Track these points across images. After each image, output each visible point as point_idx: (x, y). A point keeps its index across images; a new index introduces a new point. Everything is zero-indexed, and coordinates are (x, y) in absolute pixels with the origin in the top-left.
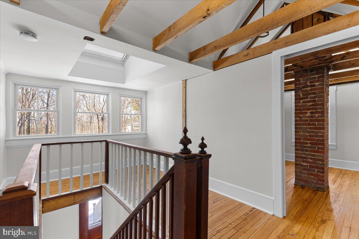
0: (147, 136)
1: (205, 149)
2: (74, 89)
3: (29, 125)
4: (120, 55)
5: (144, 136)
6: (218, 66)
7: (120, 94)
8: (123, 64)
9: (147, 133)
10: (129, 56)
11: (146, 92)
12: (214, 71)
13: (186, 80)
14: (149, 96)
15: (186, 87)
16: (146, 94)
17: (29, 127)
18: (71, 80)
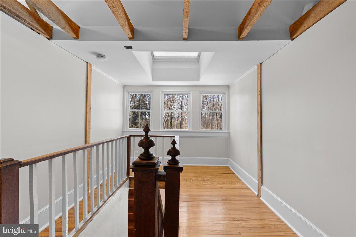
0: (229, 136)
1: (178, 158)
2: (162, 91)
3: (171, 121)
4: (195, 54)
5: (226, 135)
6: (297, 30)
7: (200, 92)
8: (199, 62)
9: (229, 132)
10: (200, 52)
11: (228, 87)
12: (293, 39)
13: (261, 64)
14: (231, 90)
15: (261, 73)
16: (229, 89)
17: (171, 123)
18: (160, 85)
